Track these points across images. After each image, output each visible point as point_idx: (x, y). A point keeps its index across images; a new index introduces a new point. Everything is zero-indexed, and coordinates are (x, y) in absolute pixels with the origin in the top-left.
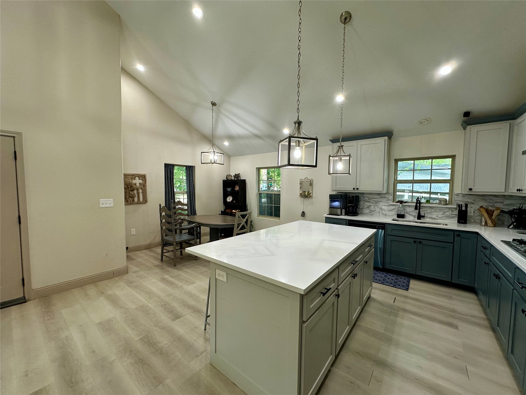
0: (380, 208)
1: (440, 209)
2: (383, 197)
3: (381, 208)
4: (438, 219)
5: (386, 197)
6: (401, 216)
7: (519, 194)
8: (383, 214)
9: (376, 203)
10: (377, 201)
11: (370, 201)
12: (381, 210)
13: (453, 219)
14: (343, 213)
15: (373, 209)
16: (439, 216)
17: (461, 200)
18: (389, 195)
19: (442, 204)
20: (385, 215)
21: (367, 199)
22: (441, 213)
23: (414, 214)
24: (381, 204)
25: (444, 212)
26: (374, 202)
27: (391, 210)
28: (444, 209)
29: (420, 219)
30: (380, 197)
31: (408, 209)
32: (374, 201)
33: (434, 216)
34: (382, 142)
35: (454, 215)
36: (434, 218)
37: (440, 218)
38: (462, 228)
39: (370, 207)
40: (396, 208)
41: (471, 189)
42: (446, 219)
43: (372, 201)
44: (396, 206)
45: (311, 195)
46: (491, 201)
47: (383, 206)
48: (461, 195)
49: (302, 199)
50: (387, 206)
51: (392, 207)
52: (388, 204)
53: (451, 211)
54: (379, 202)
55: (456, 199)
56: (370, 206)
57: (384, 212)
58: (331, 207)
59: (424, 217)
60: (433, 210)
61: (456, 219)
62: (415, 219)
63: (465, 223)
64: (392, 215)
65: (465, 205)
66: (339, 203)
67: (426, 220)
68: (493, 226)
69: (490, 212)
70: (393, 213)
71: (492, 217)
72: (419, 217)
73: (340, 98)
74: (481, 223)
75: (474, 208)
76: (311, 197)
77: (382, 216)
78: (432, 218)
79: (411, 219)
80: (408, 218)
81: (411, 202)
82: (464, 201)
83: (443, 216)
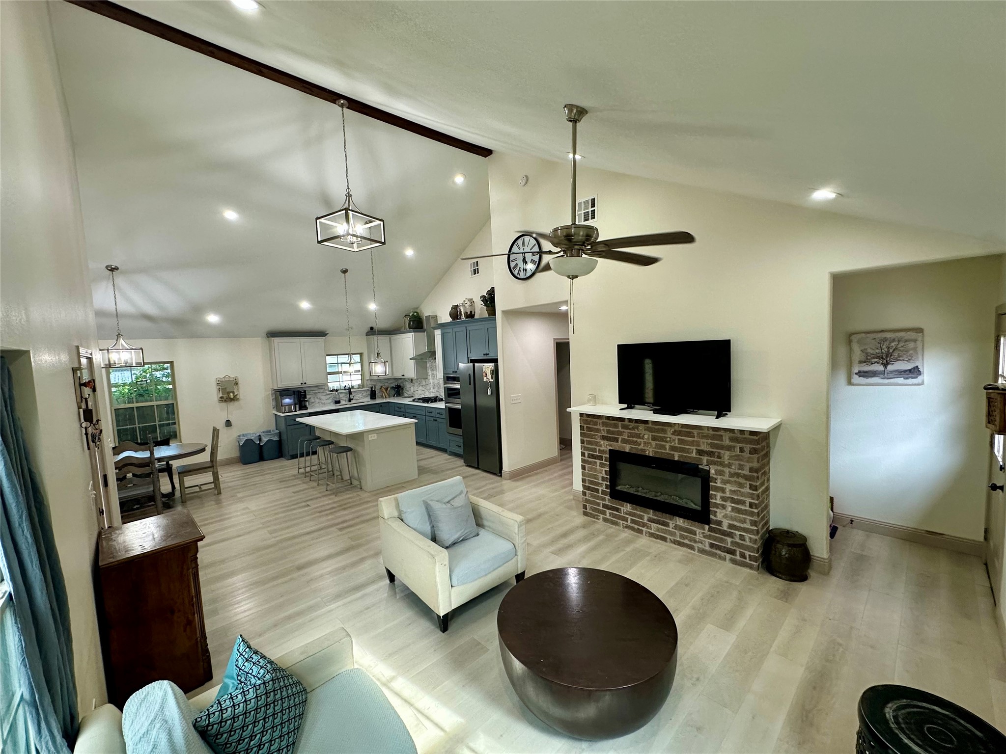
1: (360, 392)
3: (320, 398)
7: (403, 377)
8: (322, 403)
9: (316, 395)
10: (316, 393)
12: (320, 400)
13: (367, 397)
14: (298, 409)
15: (313, 401)
18: (325, 386)
20: (325, 405)
21: (309, 393)
22: (361, 394)
23: (344, 399)
24: (319, 395)
25: (363, 394)
28: (362, 391)
29: (350, 402)
30: (318, 389)
31: (341, 396)
32: (314, 394)
33: (357, 398)
34: (322, 340)
35: (368, 395)
37: (361, 398)
38: (374, 402)
40: (331, 396)
43: (312, 394)
44: (332, 394)
45: (238, 397)
46: (383, 383)
47: (321, 396)
48: (369, 380)
49: (224, 404)
50: (325, 396)
51: (329, 396)
52: (326, 394)
53: (365, 392)
55: (367, 384)
57: (322, 401)
58: (282, 405)
59: (353, 399)
60: (356, 393)
61: (369, 397)
62: (347, 403)
63: (375, 399)
64: (330, 403)
65: (374, 387)
66: (290, 399)
67: (353, 402)
68: (389, 397)
69: (386, 389)
70: (330, 401)
71: (388, 392)
72: (350, 400)
73: (305, 305)
74: (382, 397)
75: (378, 388)
76: (238, 399)
77: (321, 405)
78: (356, 400)
79: (344, 403)
80: (343, 402)
81: (340, 390)
82: (371, 385)
83: (362, 396)
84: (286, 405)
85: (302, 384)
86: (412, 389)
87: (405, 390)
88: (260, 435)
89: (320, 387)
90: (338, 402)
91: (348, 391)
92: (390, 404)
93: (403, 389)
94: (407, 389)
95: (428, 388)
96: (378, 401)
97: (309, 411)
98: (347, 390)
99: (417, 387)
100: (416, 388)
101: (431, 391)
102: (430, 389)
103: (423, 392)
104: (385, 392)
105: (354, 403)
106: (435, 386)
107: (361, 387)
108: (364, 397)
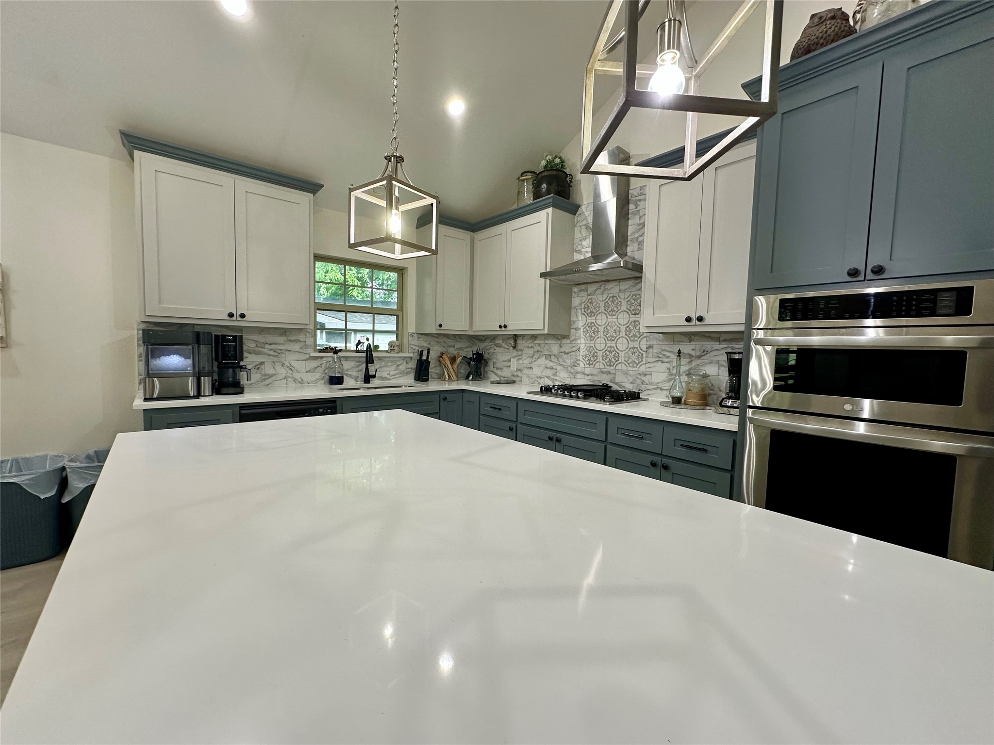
0: (287, 367)
1: (393, 361)
2: (294, 341)
3: (289, 365)
4: (391, 378)
5: (299, 341)
7: (503, 332)
8: (295, 380)
9: (277, 356)
10: (279, 351)
11: (261, 351)
12: (291, 372)
13: (409, 376)
15: (272, 371)
16: (392, 373)
17: (417, 344)
18: (306, 335)
19: (396, 352)
20: (299, 382)
21: (253, 345)
22: (394, 367)
23: (354, 374)
24: (290, 358)
25: (398, 366)
26: (272, 353)
27: (314, 370)
28: (398, 359)
29: (369, 382)
30: (286, 341)
31: (347, 365)
32: (271, 350)
33: (384, 374)
35: (410, 369)
36: (386, 378)
37: (393, 377)
38: (421, 387)
39: (263, 367)
40: (321, 364)
41: (440, 326)
42: (400, 377)
43: (266, 351)
44: (323, 359)
46: (445, 345)
47: (294, 361)
48: (415, 335)
50: (304, 362)
51: (315, 364)
52: (307, 356)
53: (405, 363)
54: (283, 351)
55: (411, 343)
56: (263, 363)
57: (297, 376)
58: (150, 374)
59: (374, 376)
60: (383, 363)
61: (412, 376)
62: (360, 384)
63: (427, 380)
64: (315, 382)
65: (425, 353)
66: (186, 357)
67: (374, 382)
68: (458, 380)
69: (453, 360)
70: (318, 375)
71: (455, 366)
72: (368, 378)
74: (441, 377)
75: (433, 355)
77: (292, 384)
78: (382, 378)
79: (353, 387)
80: (348, 382)
81: (346, 350)
82: (418, 346)
83: (396, 372)
84: (163, 375)
85: (231, 315)
86: (514, 365)
87: (491, 366)
88: (63, 469)
89: (289, 337)
90: (336, 381)
91: (364, 355)
92: (465, 395)
93: (487, 362)
94: (498, 365)
95: (569, 362)
96: (433, 386)
97: (248, 398)
98: (362, 352)
99: (529, 360)
100: (526, 362)
101: (579, 369)
102: (575, 364)
103: (549, 373)
104: (449, 365)
105: (375, 388)
106: (595, 356)
107: (396, 348)
108: (401, 373)
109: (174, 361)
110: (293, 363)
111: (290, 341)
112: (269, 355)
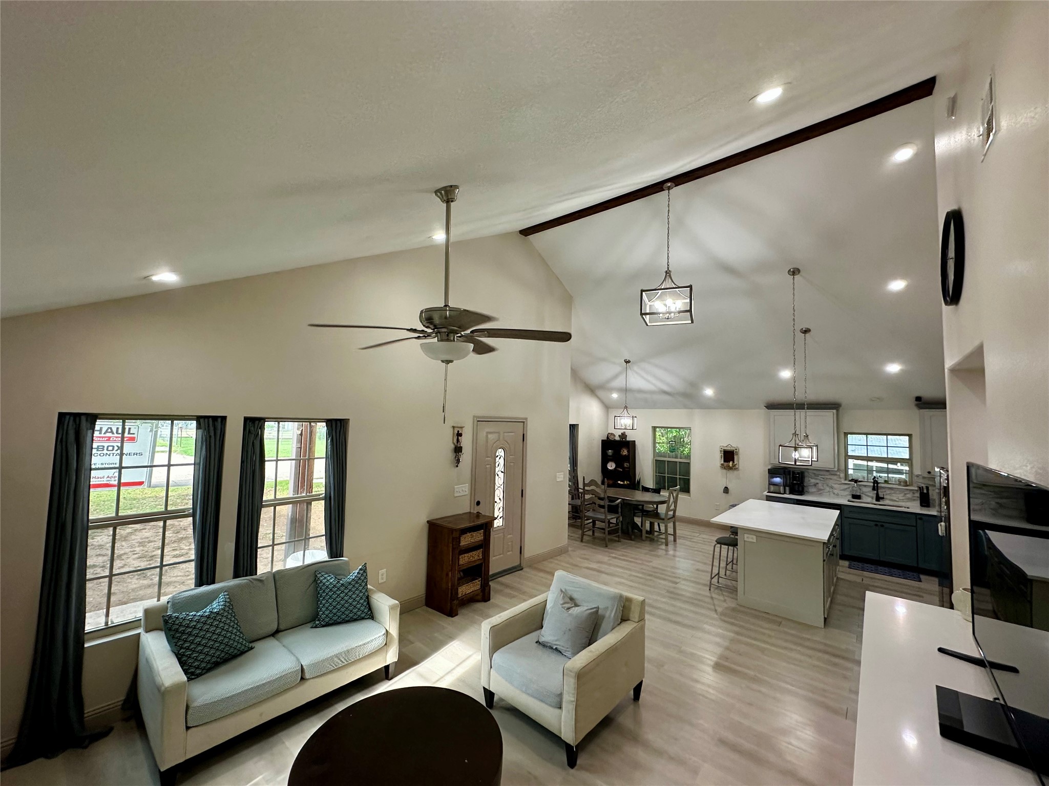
0: (830, 486)
1: (901, 491)
4: (899, 501)
5: (836, 475)
6: (856, 497)
8: (834, 494)
9: (825, 481)
10: (826, 479)
11: (817, 478)
12: (832, 489)
13: (916, 502)
14: (788, 491)
15: (822, 488)
16: (900, 498)
17: (922, 483)
18: (839, 472)
19: (902, 485)
20: (837, 495)
21: (813, 475)
22: (902, 495)
23: (871, 494)
24: (831, 483)
25: (906, 494)
26: (822, 479)
27: (844, 490)
28: (905, 490)
29: (879, 501)
30: (829, 474)
31: (864, 489)
33: (895, 498)
34: (830, 415)
35: (916, 498)
36: (895, 500)
37: (901, 501)
38: (925, 511)
39: (818, 485)
40: (849, 487)
41: (929, 473)
42: (908, 501)
43: (819, 478)
44: (850, 485)
45: (737, 466)
48: (921, 477)
49: (724, 471)
50: (839, 485)
51: (846, 486)
52: (840, 483)
53: (912, 493)
54: (828, 480)
55: (916, 481)
56: (817, 483)
58: (771, 484)
59: (884, 499)
60: (893, 492)
61: (918, 502)
62: (873, 501)
63: (927, 507)
64: (846, 496)
65: (926, 489)
66: (781, 479)
67: (885, 502)
70: (847, 493)
72: (878, 499)
73: (786, 374)
76: (737, 469)
77: (832, 495)
78: (891, 500)
79: (868, 501)
80: (865, 499)
81: (865, 481)
82: (924, 484)
83: (904, 498)
84: (775, 484)
89: (832, 473)
107: (902, 483)
108: (906, 499)
109: (777, 480)
110: (833, 485)
111: (832, 474)
112: (821, 480)
